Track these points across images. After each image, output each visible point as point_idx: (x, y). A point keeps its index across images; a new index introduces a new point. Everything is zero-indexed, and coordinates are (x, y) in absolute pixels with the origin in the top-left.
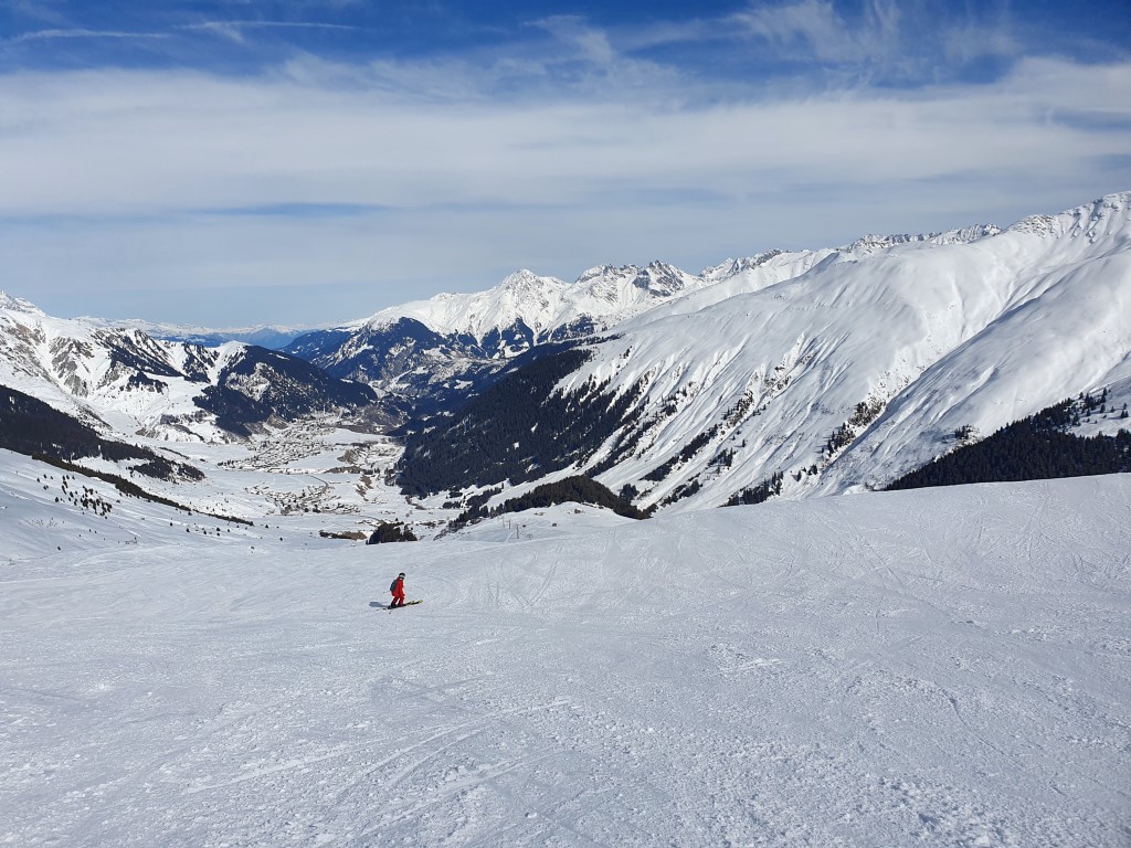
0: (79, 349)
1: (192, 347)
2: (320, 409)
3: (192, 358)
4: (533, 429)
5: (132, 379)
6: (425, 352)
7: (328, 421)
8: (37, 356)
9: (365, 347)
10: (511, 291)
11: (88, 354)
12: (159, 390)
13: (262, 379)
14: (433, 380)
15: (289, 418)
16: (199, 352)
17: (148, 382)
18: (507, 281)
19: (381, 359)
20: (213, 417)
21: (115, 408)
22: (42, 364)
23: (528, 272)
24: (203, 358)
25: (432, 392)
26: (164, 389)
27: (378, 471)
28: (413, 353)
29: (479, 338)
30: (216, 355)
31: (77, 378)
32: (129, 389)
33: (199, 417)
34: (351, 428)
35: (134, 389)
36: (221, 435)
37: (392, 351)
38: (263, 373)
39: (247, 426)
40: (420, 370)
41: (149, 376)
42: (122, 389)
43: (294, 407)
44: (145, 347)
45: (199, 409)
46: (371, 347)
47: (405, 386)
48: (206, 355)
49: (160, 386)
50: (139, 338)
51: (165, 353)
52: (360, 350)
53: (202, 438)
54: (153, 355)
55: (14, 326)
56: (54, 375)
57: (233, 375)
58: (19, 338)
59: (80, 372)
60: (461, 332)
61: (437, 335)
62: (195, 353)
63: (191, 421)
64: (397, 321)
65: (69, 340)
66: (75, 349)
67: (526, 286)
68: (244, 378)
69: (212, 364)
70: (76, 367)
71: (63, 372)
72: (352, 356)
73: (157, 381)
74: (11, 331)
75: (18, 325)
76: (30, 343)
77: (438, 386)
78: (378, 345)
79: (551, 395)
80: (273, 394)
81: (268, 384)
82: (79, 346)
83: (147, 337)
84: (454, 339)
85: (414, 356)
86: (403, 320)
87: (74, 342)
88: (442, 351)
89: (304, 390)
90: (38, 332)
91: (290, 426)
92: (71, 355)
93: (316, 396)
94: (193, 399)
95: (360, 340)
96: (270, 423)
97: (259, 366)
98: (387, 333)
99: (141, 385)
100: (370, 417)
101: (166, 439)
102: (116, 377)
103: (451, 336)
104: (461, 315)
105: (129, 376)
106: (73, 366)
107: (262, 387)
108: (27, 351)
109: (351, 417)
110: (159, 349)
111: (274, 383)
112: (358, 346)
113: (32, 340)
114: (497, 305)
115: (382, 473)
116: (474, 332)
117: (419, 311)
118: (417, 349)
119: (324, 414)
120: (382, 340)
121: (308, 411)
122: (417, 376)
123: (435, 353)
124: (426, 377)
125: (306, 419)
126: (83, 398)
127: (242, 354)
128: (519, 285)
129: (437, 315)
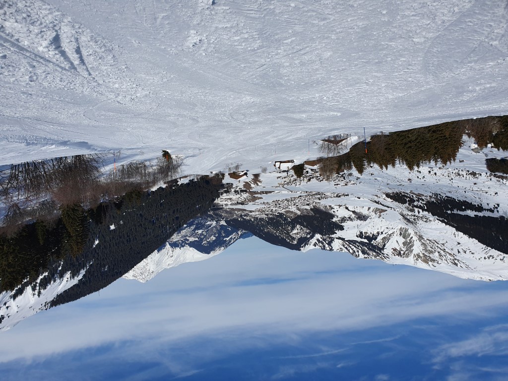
0: (400, 253)
1: (328, 249)
2: (261, 219)
3: (329, 244)
4: (97, 242)
5: (376, 238)
6: (197, 239)
7: (257, 213)
8: (422, 248)
9: (227, 239)
10: (151, 271)
11: (395, 250)
12: (361, 233)
13: (294, 236)
14: (193, 227)
15: (281, 215)
16: (324, 246)
17: (367, 238)
18: (153, 276)
19: (220, 234)
20: (334, 220)
21: (388, 222)
22: (420, 243)
23: (141, 281)
24: (322, 243)
25: (194, 221)
26: (358, 233)
27: (235, 191)
28: (204, 238)
29: (168, 246)
30: (315, 245)
31: (404, 238)
32: (378, 233)
33: (343, 220)
34: (245, 210)
35: (375, 233)
36: (333, 210)
37: (214, 238)
38: (293, 239)
39: (312, 213)
40: (200, 232)
41: (366, 241)
42: (382, 233)
43: (278, 221)
44: (355, 249)
45: (342, 224)
46: (225, 239)
47: (208, 223)
48: (321, 245)
49: (361, 235)
50: (357, 253)
51: (344, 246)
52: (230, 237)
53: (347, 208)
54: (351, 245)
55: (430, 263)
56: (415, 238)
57: (308, 236)
58: (429, 257)
59: (401, 240)
60: (178, 249)
61: (190, 247)
62: (327, 246)
63: (349, 218)
64: (212, 252)
65: (403, 257)
66: (402, 252)
67: (142, 274)
68: (304, 235)
69: (318, 240)
70: (403, 243)
71: (410, 240)
72: (234, 234)
73: (362, 238)
74: (433, 260)
75: (428, 263)
76: (424, 254)
77: (190, 225)
78: (221, 241)
79: (83, 272)
80: (289, 228)
81: (291, 234)
82: (399, 254)
83: (352, 254)
84: (181, 245)
85: (203, 237)
86: (208, 253)
87: (401, 256)
88: (188, 240)
89: (271, 229)
90: (417, 260)
91: (283, 211)
92: (404, 249)
93: (263, 226)
94: (343, 229)
95: (230, 241)
96: (296, 214)
97: (295, 242)
98: (217, 247)
99: (371, 235)
100: (231, 213)
101: (369, 208)
102: (384, 238)
103: (183, 246)
104: (178, 257)
105: (377, 240)
106: (404, 244)
107: (295, 231)
108: (426, 251)
109: (243, 214)
110: (346, 248)
111: (288, 233)
112: (231, 238)
113: (421, 255)
114: (158, 264)
115: (233, 190)
116: (171, 249)
117: (201, 256)
118: (201, 240)
119: (259, 217)
120: (220, 243)
121: (269, 219)
122: (201, 229)
123: (192, 239)
124: (197, 228)
125: (271, 215)
126: (403, 227)
127: (302, 247)
128: (146, 275)
129: (191, 255)
